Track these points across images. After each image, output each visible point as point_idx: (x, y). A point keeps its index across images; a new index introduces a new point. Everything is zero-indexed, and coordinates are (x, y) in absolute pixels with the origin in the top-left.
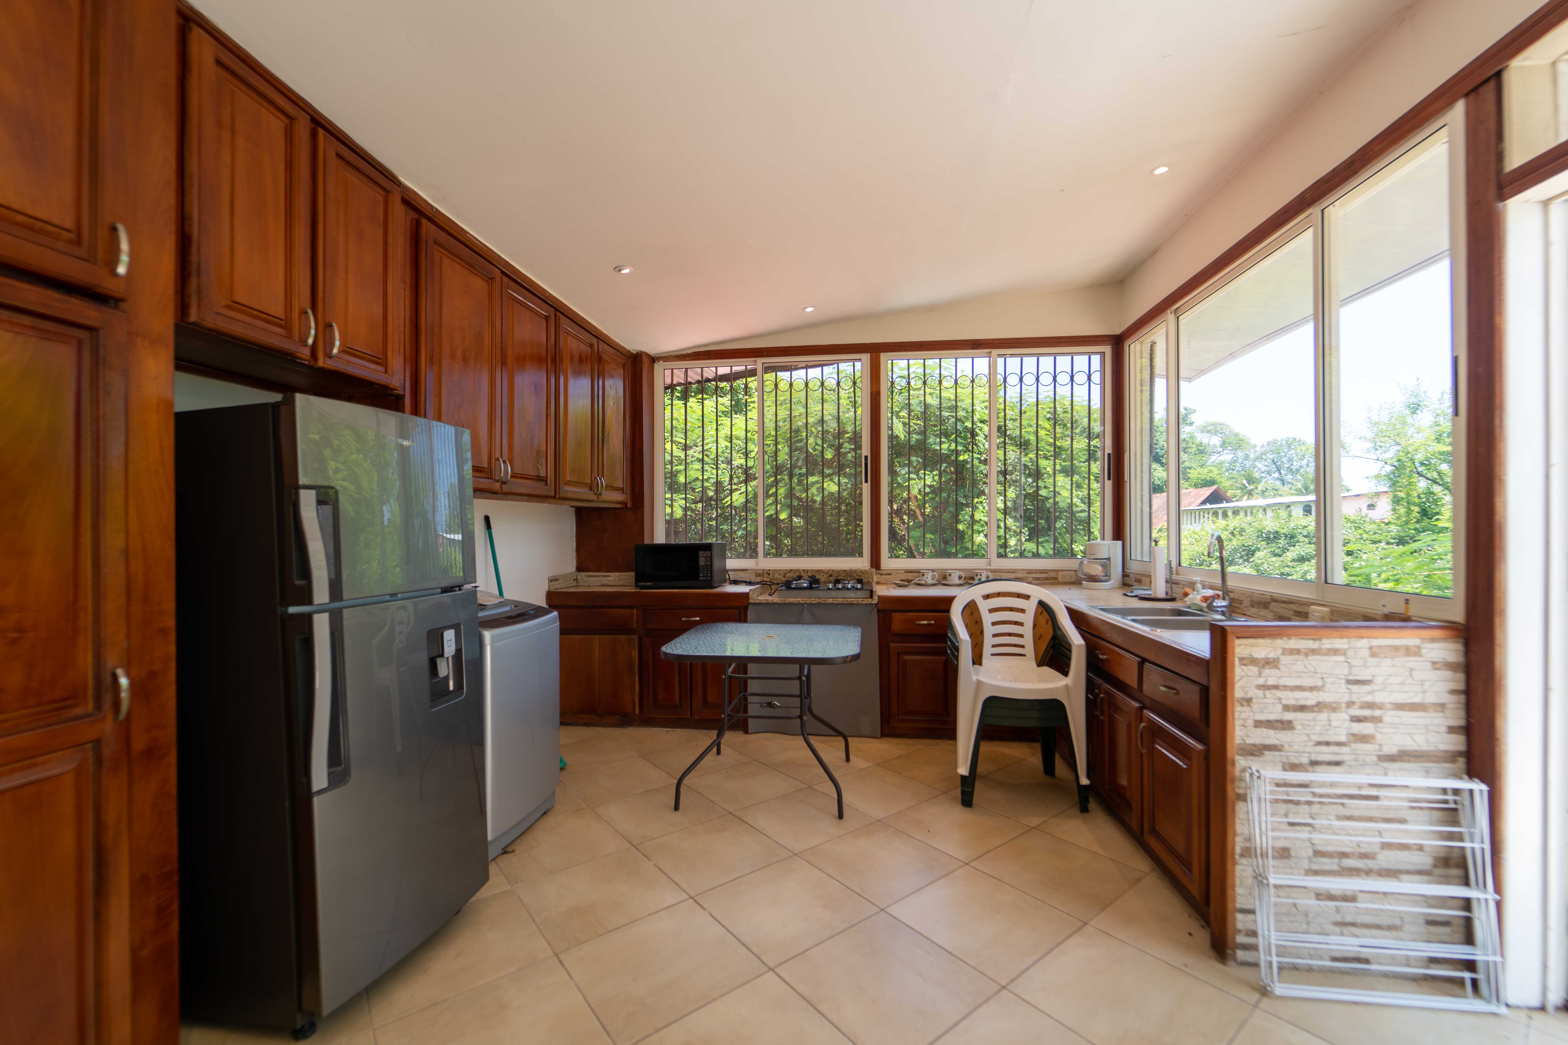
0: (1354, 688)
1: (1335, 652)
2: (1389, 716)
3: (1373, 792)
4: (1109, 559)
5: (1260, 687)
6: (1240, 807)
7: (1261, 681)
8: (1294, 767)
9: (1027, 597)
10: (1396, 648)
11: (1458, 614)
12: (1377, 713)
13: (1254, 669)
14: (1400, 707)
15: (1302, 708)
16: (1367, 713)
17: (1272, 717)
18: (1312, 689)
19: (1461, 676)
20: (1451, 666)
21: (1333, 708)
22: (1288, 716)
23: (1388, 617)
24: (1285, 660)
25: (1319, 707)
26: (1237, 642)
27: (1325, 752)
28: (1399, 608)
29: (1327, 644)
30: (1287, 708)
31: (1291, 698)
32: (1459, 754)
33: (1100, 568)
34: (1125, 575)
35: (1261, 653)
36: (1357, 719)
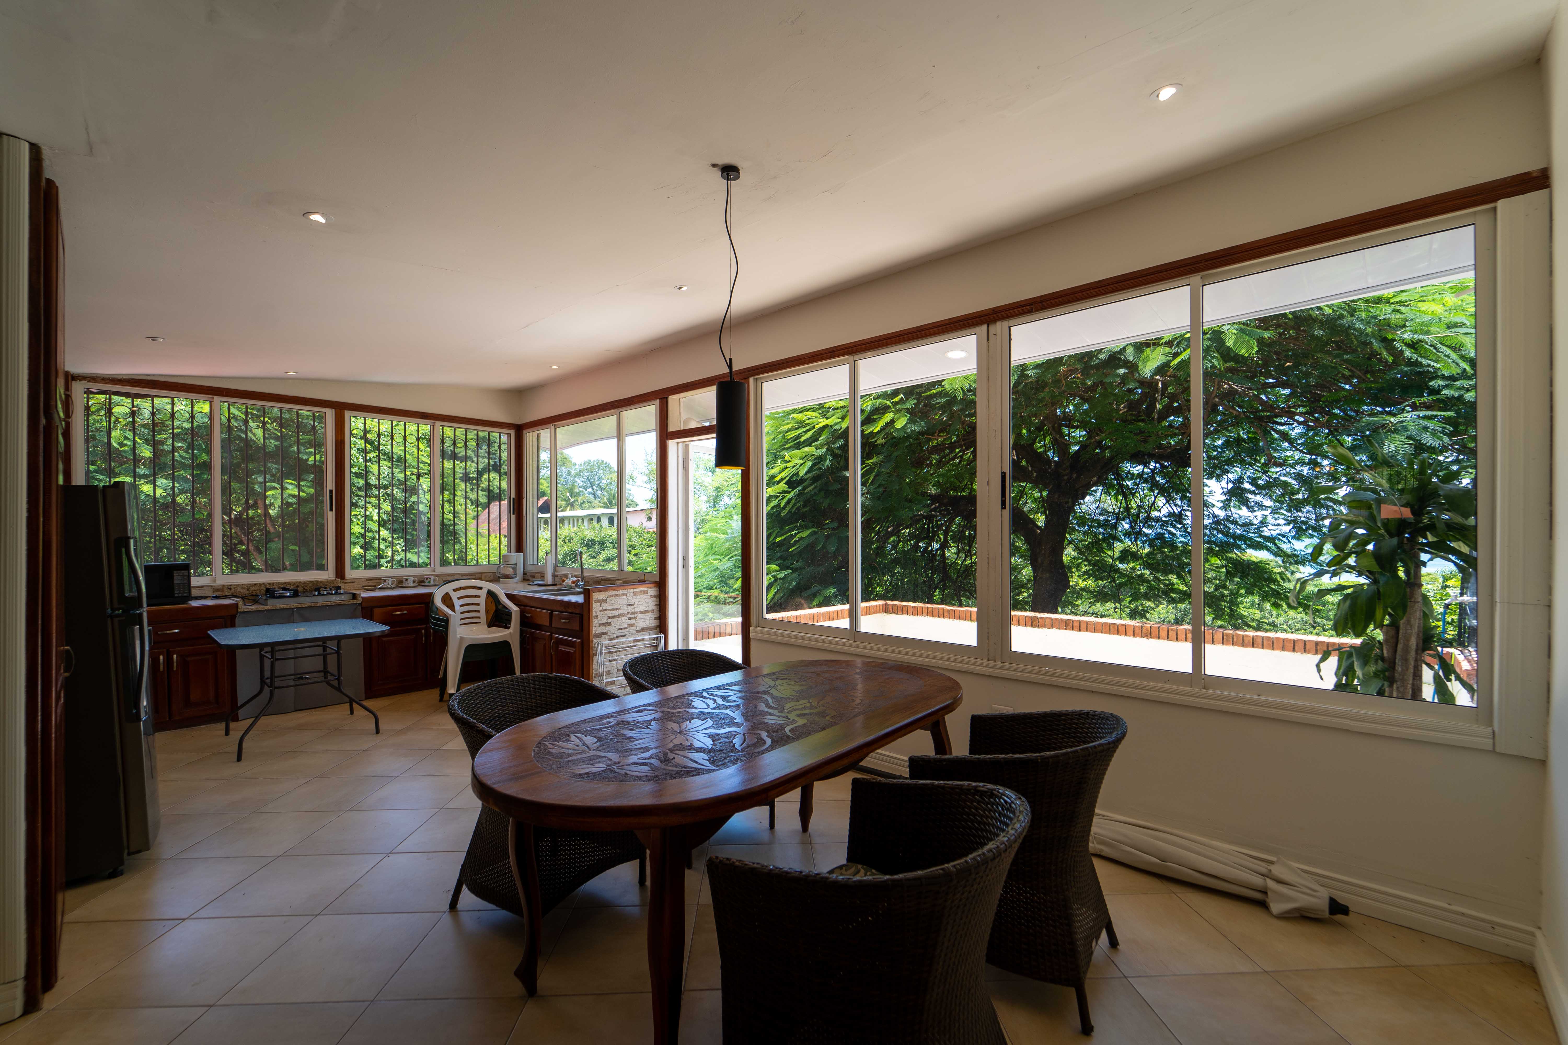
0: (629, 607)
1: (623, 595)
2: (639, 616)
3: (635, 644)
4: (516, 564)
5: (600, 611)
6: (595, 658)
7: (601, 608)
8: (611, 639)
9: (481, 588)
10: (641, 591)
11: (656, 578)
12: (636, 615)
13: (598, 604)
14: (642, 612)
15: (614, 617)
16: (633, 616)
17: (604, 622)
18: (617, 609)
19: (657, 600)
20: (655, 596)
21: (622, 615)
22: (610, 620)
23: (639, 581)
24: (609, 599)
25: (619, 616)
26: (593, 594)
27: (621, 633)
28: (642, 578)
29: (621, 592)
30: (609, 618)
31: (610, 613)
32: (658, 626)
33: (512, 570)
34: (524, 574)
35: (600, 598)
36: (630, 619)
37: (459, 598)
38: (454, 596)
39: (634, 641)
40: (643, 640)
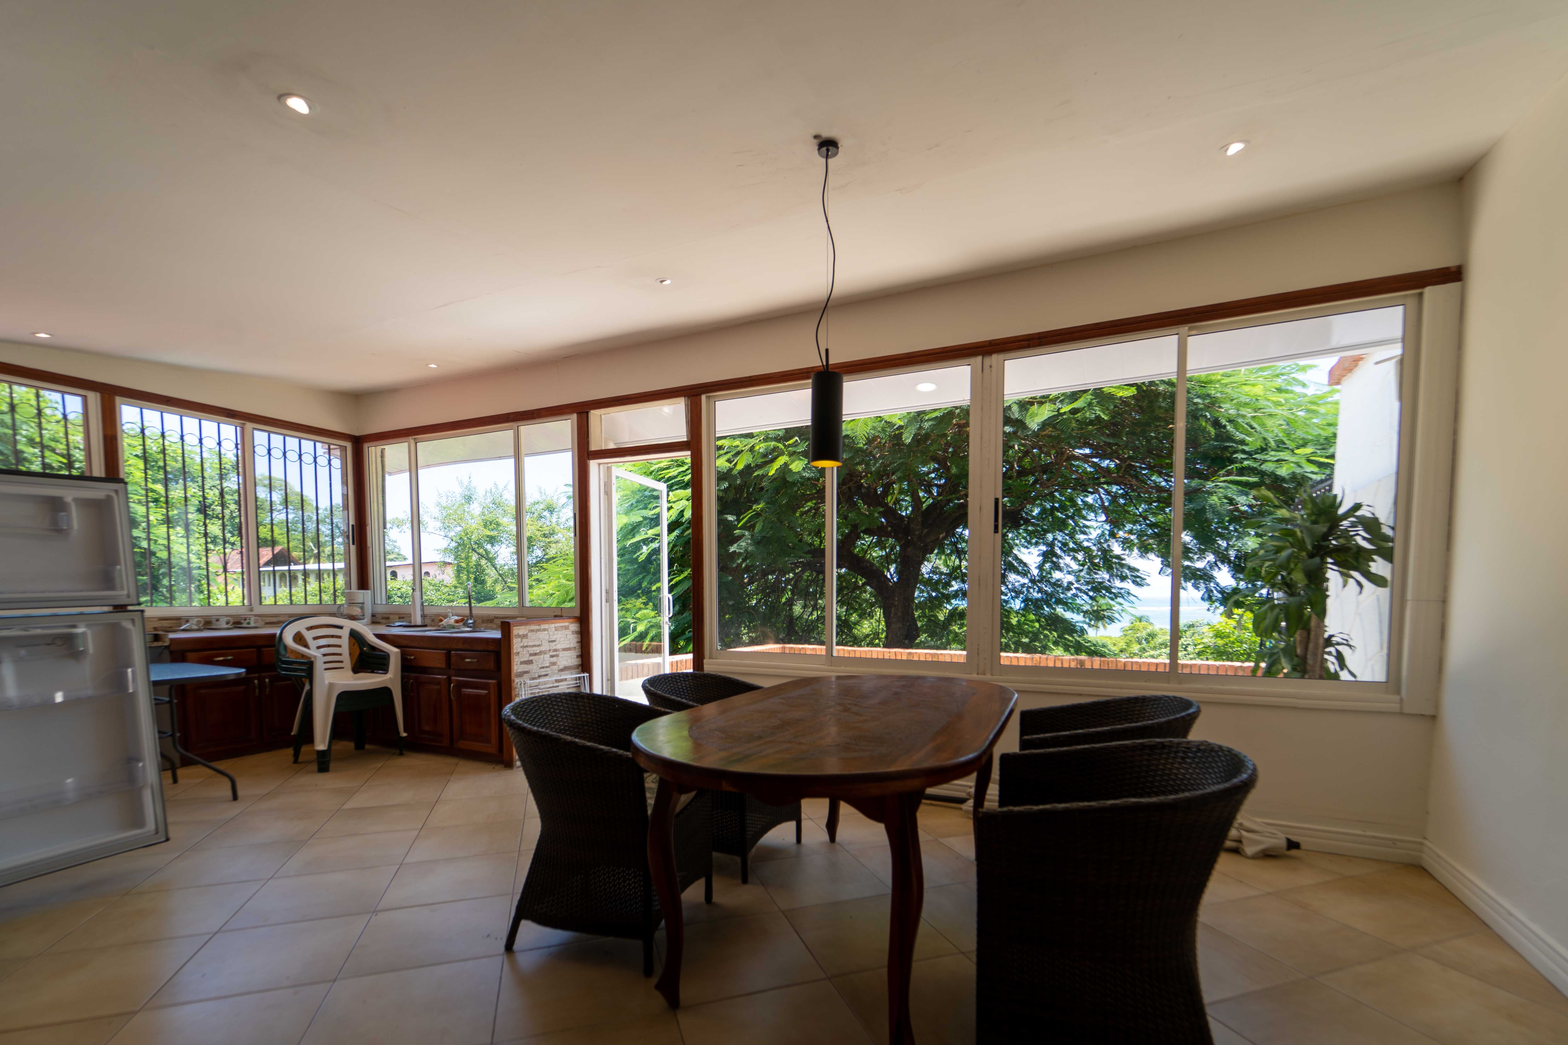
0: (551, 644)
1: (545, 630)
2: (561, 654)
5: (521, 647)
7: (522, 644)
8: (534, 679)
10: (561, 628)
11: (577, 614)
12: (558, 653)
13: (519, 639)
14: (565, 650)
15: (535, 654)
16: (555, 653)
17: (526, 659)
18: (539, 646)
19: (579, 636)
20: (578, 632)
21: (544, 652)
22: (531, 658)
23: (556, 616)
24: (530, 634)
25: (541, 653)
26: (515, 628)
28: (557, 613)
29: (543, 626)
30: (531, 655)
31: (532, 650)
32: (581, 665)
33: (359, 610)
35: (521, 633)
36: (552, 656)
37: (315, 638)
38: (309, 636)
39: (557, 681)
40: (566, 680)
